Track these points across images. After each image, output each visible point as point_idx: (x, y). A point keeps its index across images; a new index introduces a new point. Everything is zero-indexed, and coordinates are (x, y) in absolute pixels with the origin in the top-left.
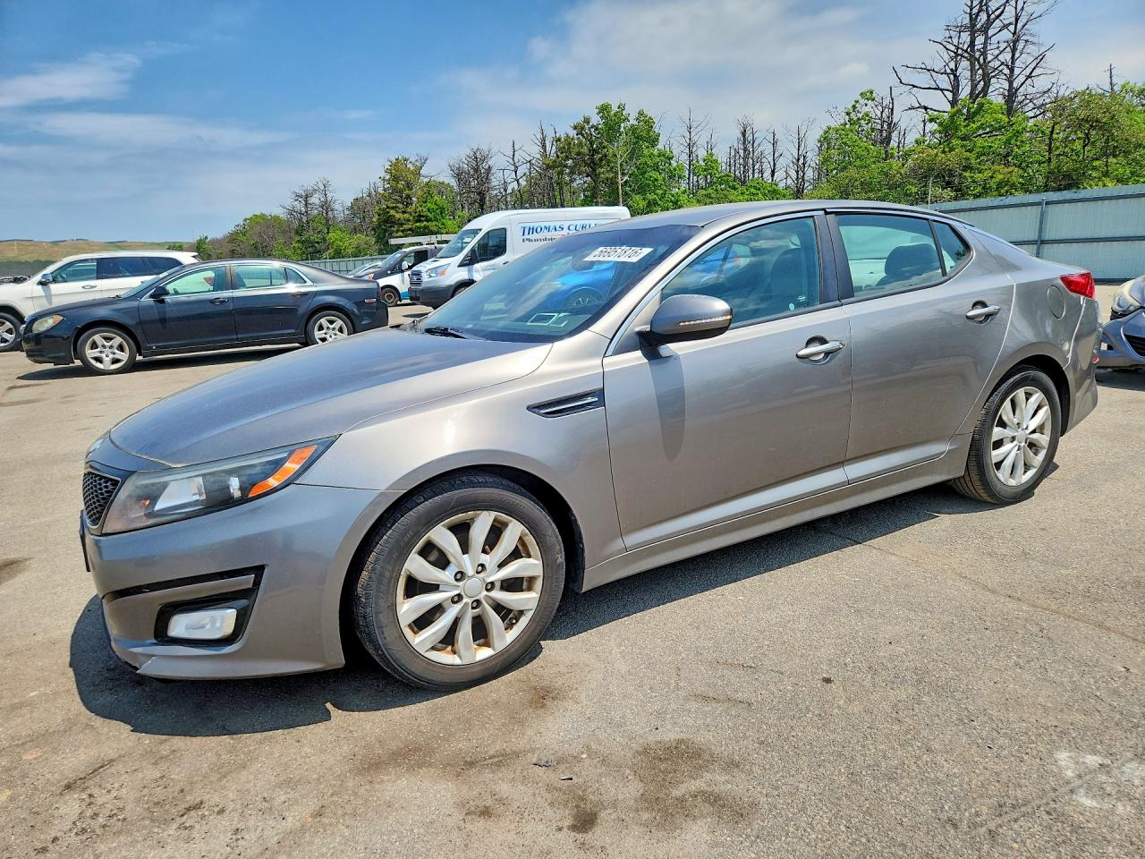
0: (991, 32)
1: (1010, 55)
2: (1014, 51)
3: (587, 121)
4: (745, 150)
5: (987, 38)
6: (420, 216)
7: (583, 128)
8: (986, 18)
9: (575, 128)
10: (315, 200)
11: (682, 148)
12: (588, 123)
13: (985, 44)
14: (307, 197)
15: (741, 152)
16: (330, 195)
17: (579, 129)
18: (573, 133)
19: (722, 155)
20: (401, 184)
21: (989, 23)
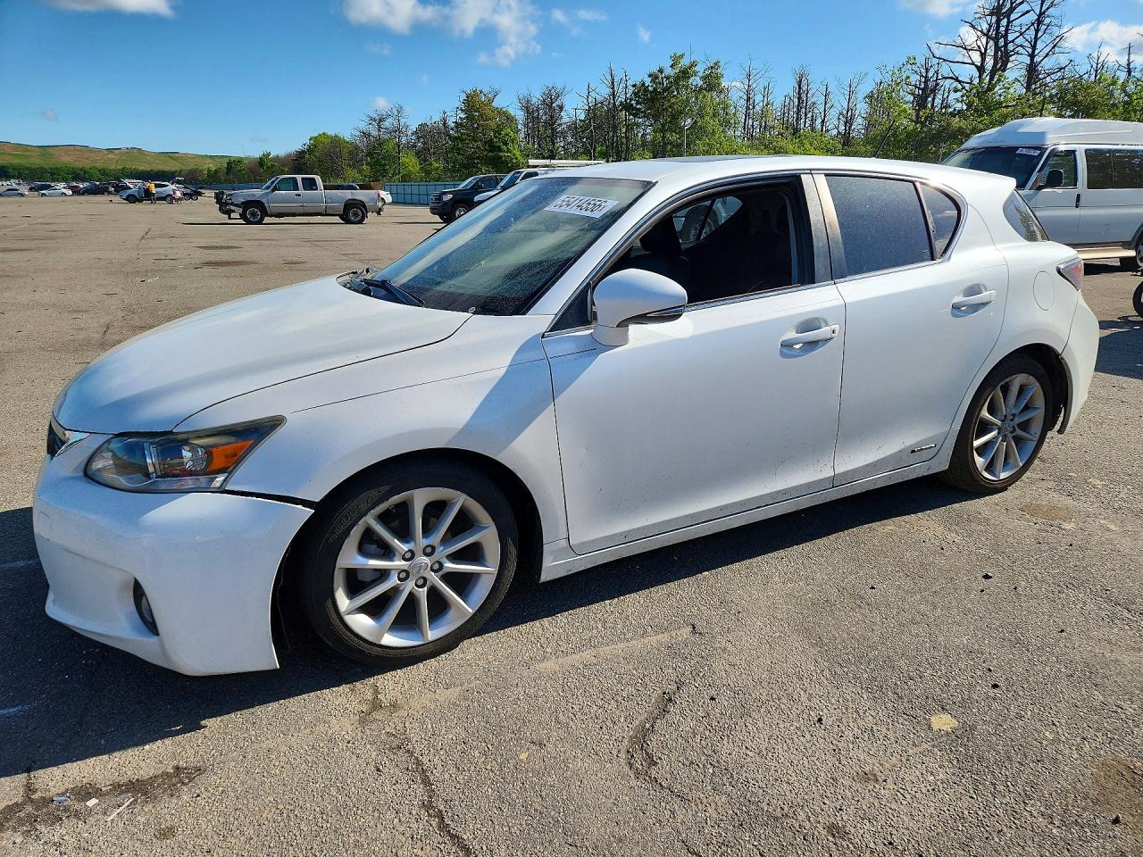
0: (1013, 17)
1: (1034, 33)
2: (1037, 31)
3: (661, 71)
4: (799, 98)
5: (1009, 22)
7: (657, 77)
8: (1009, 6)
9: (650, 76)
10: (388, 124)
11: (741, 94)
12: (662, 73)
13: (1007, 26)
14: (380, 121)
15: (796, 100)
16: (402, 121)
17: (653, 77)
18: (648, 81)
19: (778, 100)
20: (475, 116)
21: (1011, 10)
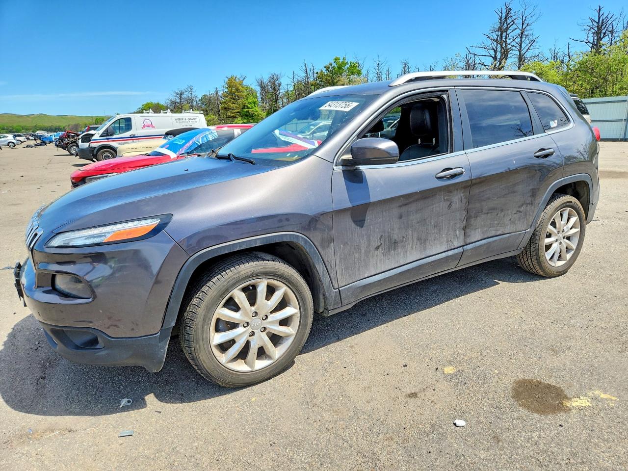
0: (509, 32)
1: (520, 39)
5: (507, 34)
6: (245, 106)
7: (329, 67)
8: (506, 26)
9: (325, 67)
10: (185, 96)
11: (374, 74)
12: (331, 65)
13: (506, 37)
14: (181, 94)
17: (327, 68)
18: (324, 70)
20: (233, 90)
21: (507, 28)
